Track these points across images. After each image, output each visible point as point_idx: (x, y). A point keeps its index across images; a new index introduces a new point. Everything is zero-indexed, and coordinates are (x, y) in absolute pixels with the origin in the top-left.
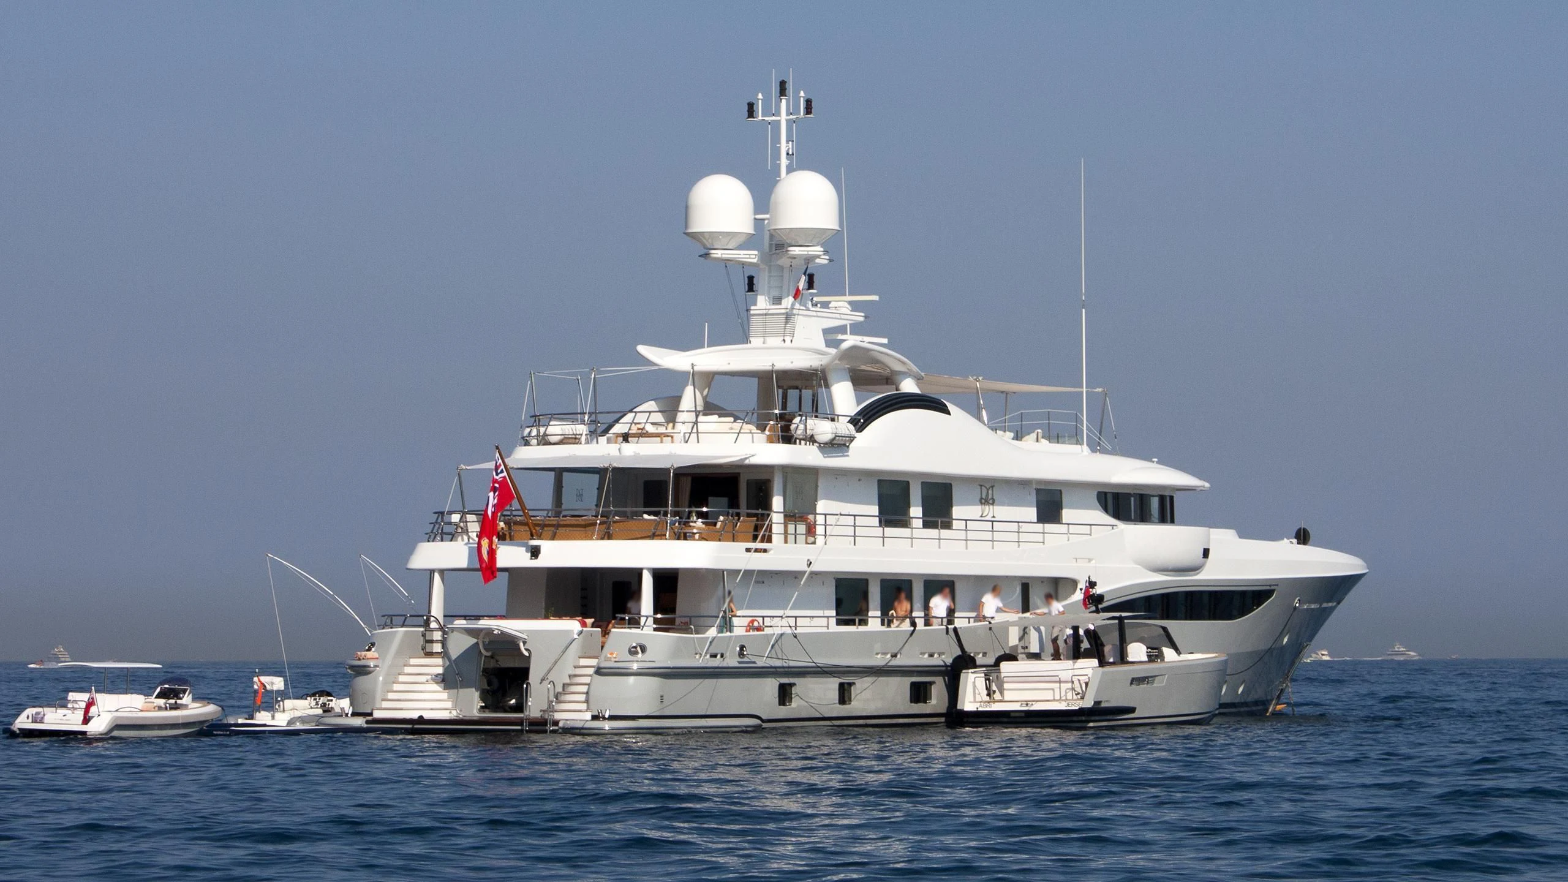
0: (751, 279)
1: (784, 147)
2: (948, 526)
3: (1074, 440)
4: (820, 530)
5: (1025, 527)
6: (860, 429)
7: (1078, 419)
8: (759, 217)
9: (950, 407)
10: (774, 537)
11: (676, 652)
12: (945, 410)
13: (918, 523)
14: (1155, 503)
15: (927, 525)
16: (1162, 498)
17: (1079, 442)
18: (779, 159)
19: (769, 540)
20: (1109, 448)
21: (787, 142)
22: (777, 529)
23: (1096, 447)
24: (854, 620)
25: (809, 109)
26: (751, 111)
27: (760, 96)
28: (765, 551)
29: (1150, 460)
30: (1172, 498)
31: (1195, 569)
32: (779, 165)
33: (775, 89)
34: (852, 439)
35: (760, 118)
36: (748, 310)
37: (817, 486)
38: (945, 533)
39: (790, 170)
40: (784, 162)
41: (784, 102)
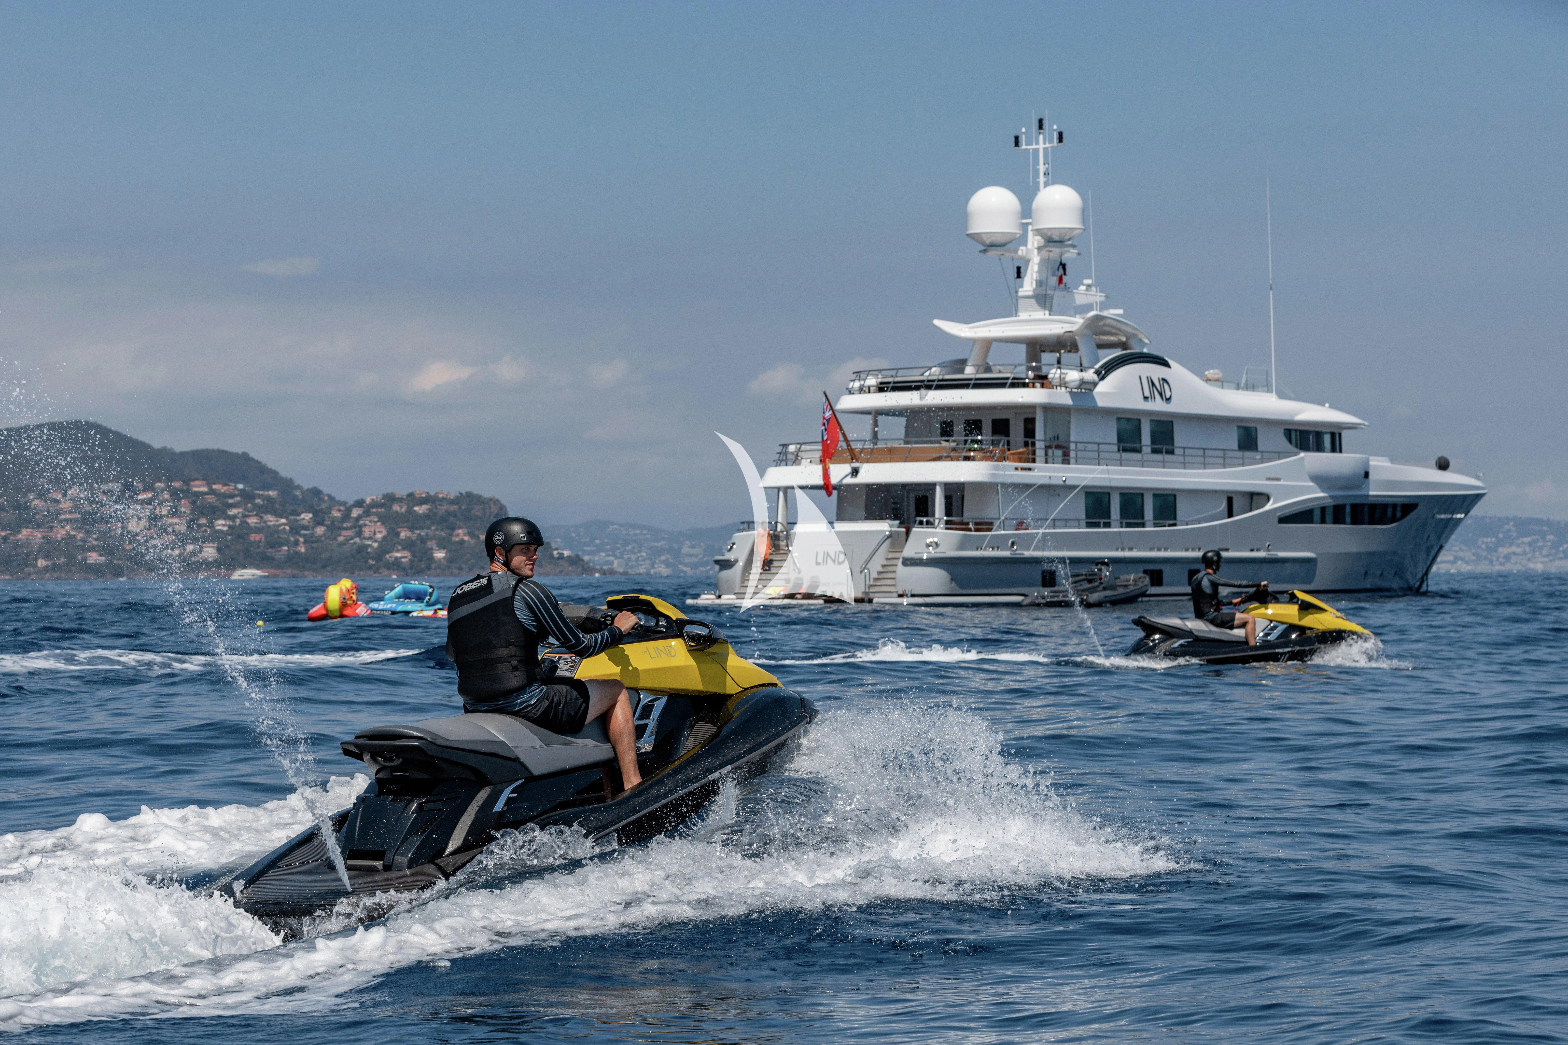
0: (1019, 269)
1: (1042, 168)
2: (1171, 452)
3: (1265, 389)
4: (1072, 454)
5: (1230, 454)
6: (1102, 379)
7: (1268, 373)
8: (1024, 221)
9: (1171, 362)
10: (1037, 459)
11: (962, 546)
12: (1166, 364)
13: (1147, 449)
14: (1327, 439)
15: (1154, 451)
16: (1333, 435)
17: (1269, 391)
18: (1038, 177)
19: (1034, 461)
20: (1293, 396)
21: (1044, 164)
22: (1040, 453)
23: (1281, 395)
24: (1099, 523)
25: (1061, 138)
26: (1017, 143)
27: (1024, 130)
28: (1030, 469)
29: (1323, 405)
30: (1340, 434)
31: (1359, 487)
32: (1039, 183)
33: (1035, 125)
34: (1095, 384)
35: (1024, 147)
36: (1017, 292)
37: (1069, 422)
38: (1168, 457)
39: (1046, 185)
40: (1042, 179)
41: (1041, 137)
